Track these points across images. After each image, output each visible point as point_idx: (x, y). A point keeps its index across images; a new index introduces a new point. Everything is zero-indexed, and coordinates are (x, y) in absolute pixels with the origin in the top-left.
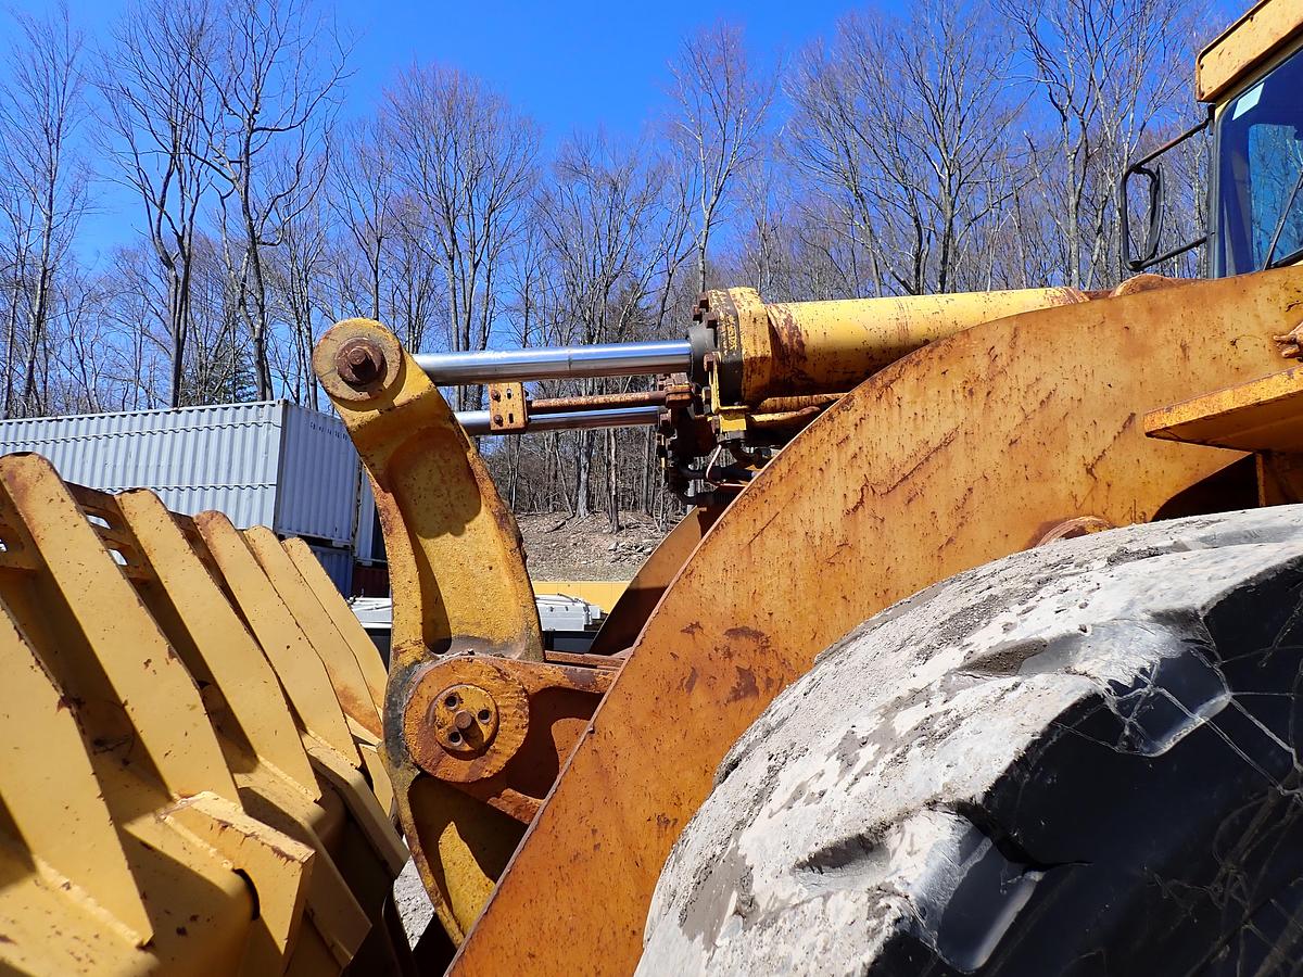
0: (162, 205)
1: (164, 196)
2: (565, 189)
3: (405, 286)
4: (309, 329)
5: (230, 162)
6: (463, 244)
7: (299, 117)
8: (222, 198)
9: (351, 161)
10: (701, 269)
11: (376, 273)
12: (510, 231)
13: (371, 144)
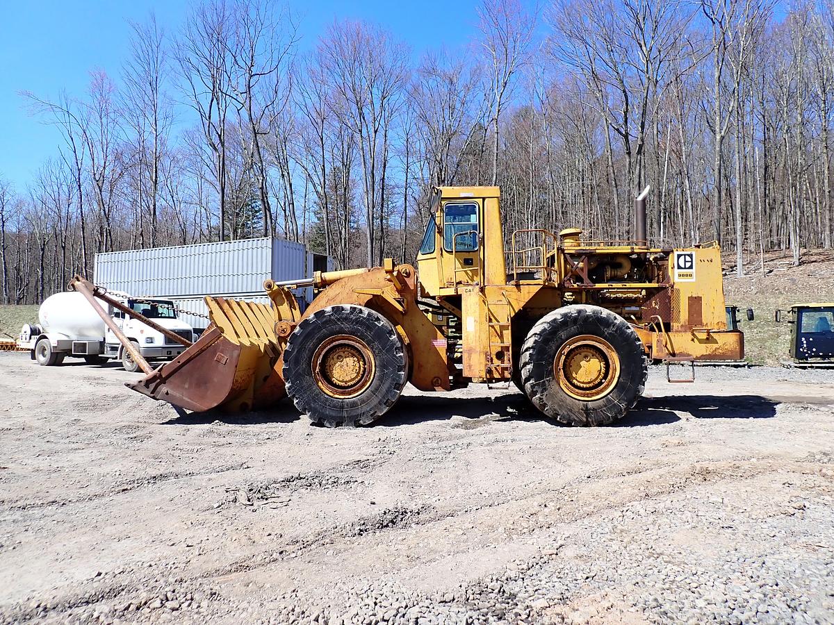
0: (210, 118)
1: (210, 113)
2: (425, 82)
3: (339, 144)
4: (288, 173)
5: (241, 93)
6: (369, 117)
7: (275, 64)
8: (238, 110)
9: (305, 76)
10: (496, 131)
11: (322, 139)
12: (396, 107)
13: (316, 67)
